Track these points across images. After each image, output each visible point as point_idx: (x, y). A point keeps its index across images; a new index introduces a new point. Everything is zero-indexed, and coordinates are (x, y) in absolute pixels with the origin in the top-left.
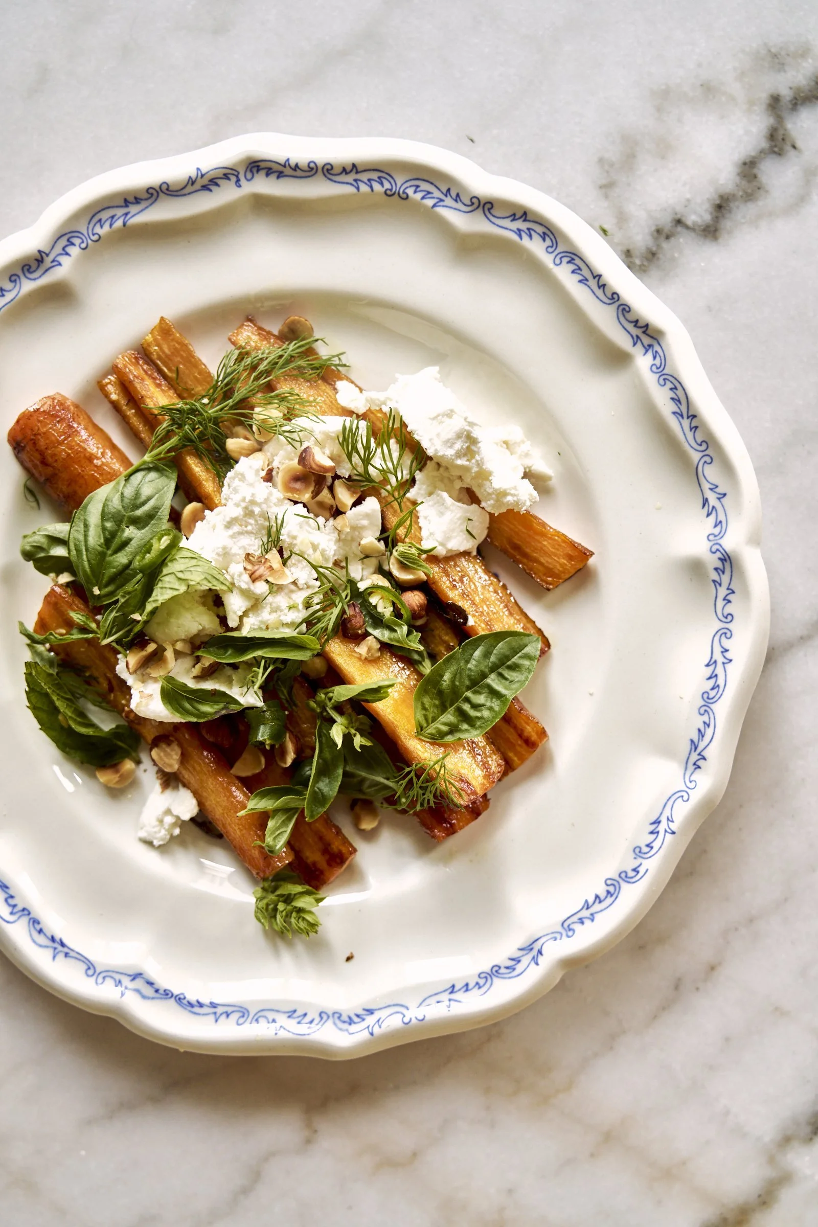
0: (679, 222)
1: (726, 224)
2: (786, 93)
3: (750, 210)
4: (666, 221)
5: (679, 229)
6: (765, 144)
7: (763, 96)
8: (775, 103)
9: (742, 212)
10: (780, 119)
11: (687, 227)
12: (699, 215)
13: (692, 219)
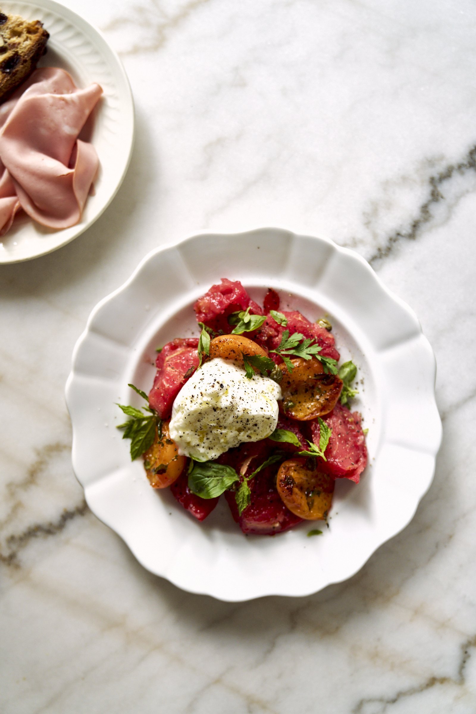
0: (398, 234)
1: (418, 232)
2: (436, 176)
3: (428, 225)
4: (393, 234)
5: (399, 237)
6: (430, 198)
7: (427, 178)
8: (432, 181)
9: (424, 227)
10: (435, 187)
11: (402, 236)
12: (406, 230)
13: (404, 232)
